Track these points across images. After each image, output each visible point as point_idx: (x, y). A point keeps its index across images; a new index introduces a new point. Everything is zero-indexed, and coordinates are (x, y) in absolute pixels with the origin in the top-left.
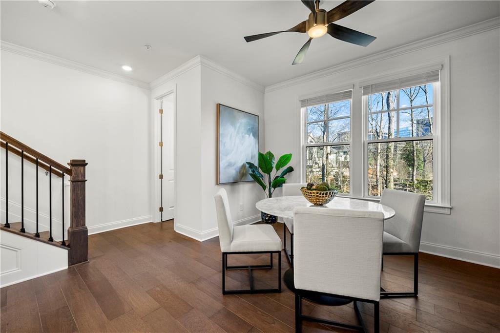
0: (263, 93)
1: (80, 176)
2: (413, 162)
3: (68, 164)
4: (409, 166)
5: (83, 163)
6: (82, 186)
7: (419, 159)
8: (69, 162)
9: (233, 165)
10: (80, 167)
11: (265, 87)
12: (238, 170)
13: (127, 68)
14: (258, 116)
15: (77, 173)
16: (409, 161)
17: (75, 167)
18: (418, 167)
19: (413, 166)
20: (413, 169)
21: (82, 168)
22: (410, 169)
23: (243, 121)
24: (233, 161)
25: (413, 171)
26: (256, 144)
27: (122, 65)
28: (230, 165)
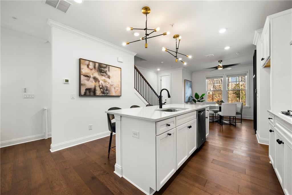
0: (192, 73)
2: (239, 95)
4: (237, 97)
7: (243, 94)
11: (193, 72)
12: (188, 98)
14: (192, 82)
16: (237, 95)
18: (242, 98)
19: (239, 97)
20: (240, 99)
22: (238, 99)
23: (189, 83)
24: (187, 96)
25: (239, 100)
26: (191, 90)
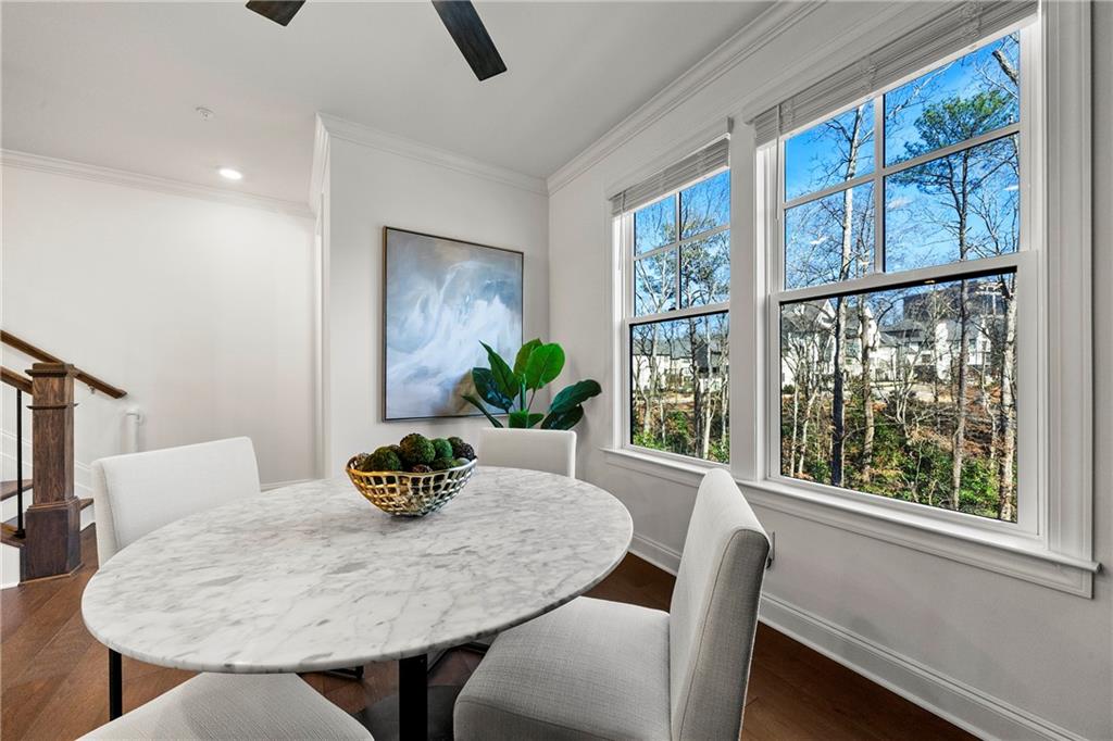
1: (51, 396)
3: (27, 371)
5: (60, 370)
6: (56, 418)
8: (31, 368)
9: (436, 374)
10: (51, 379)
12: (450, 388)
13: (231, 174)
14: (522, 254)
15: (44, 390)
17: (40, 379)
21: (56, 382)
23: (467, 267)
24: (431, 365)
26: (512, 322)
27: (218, 167)
28: (422, 374)
